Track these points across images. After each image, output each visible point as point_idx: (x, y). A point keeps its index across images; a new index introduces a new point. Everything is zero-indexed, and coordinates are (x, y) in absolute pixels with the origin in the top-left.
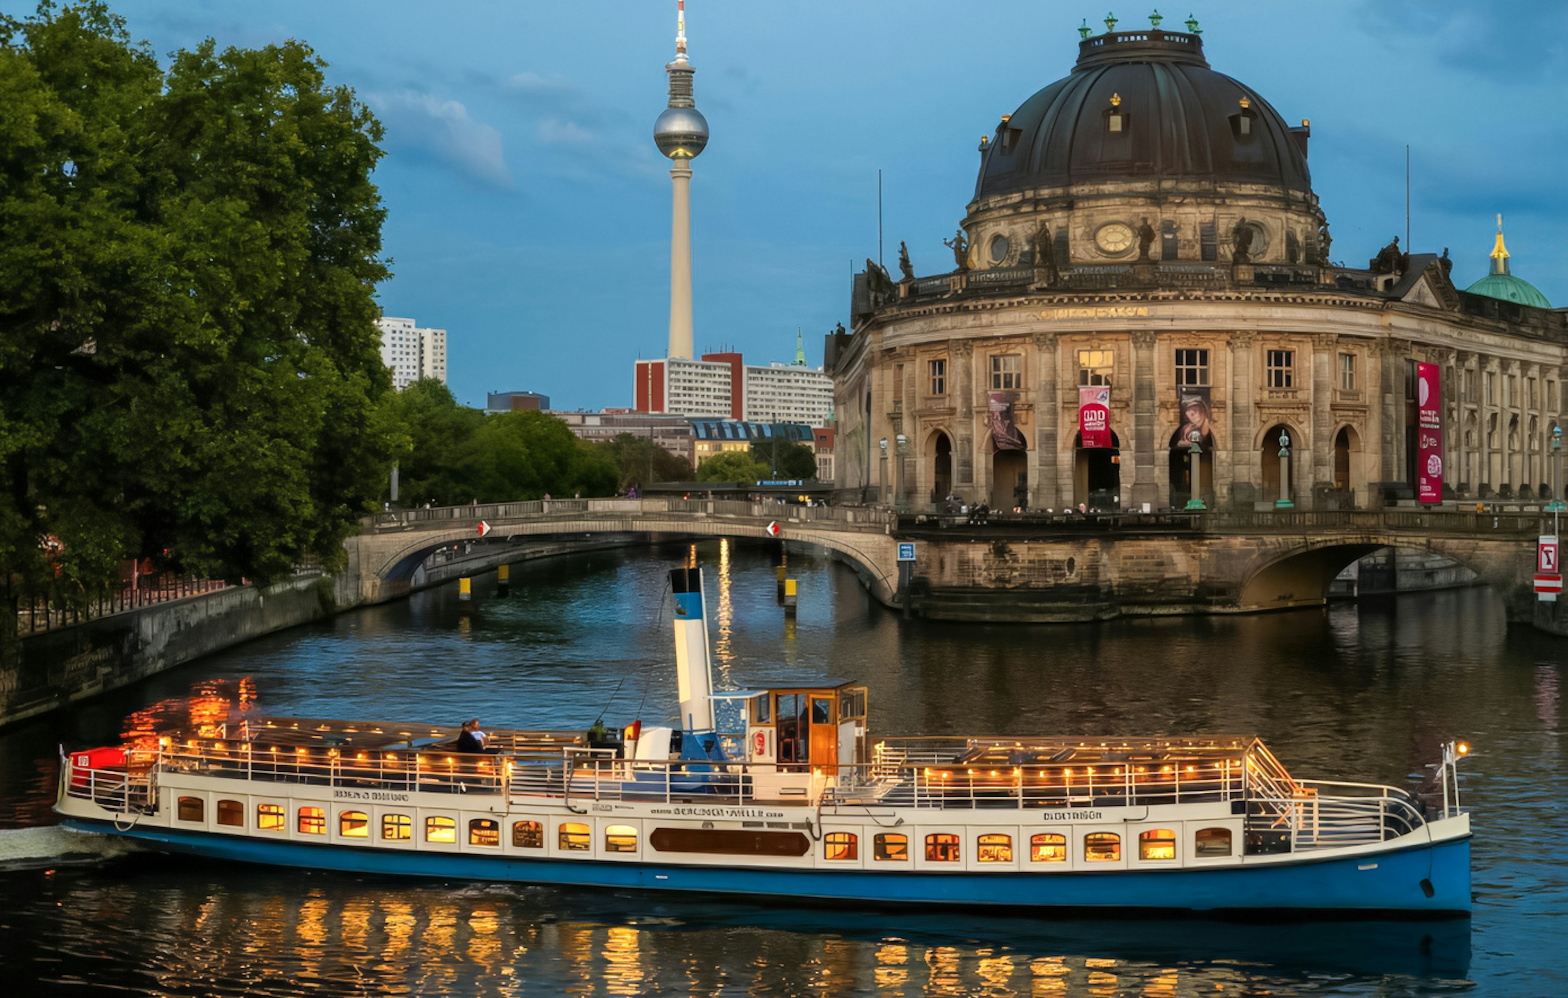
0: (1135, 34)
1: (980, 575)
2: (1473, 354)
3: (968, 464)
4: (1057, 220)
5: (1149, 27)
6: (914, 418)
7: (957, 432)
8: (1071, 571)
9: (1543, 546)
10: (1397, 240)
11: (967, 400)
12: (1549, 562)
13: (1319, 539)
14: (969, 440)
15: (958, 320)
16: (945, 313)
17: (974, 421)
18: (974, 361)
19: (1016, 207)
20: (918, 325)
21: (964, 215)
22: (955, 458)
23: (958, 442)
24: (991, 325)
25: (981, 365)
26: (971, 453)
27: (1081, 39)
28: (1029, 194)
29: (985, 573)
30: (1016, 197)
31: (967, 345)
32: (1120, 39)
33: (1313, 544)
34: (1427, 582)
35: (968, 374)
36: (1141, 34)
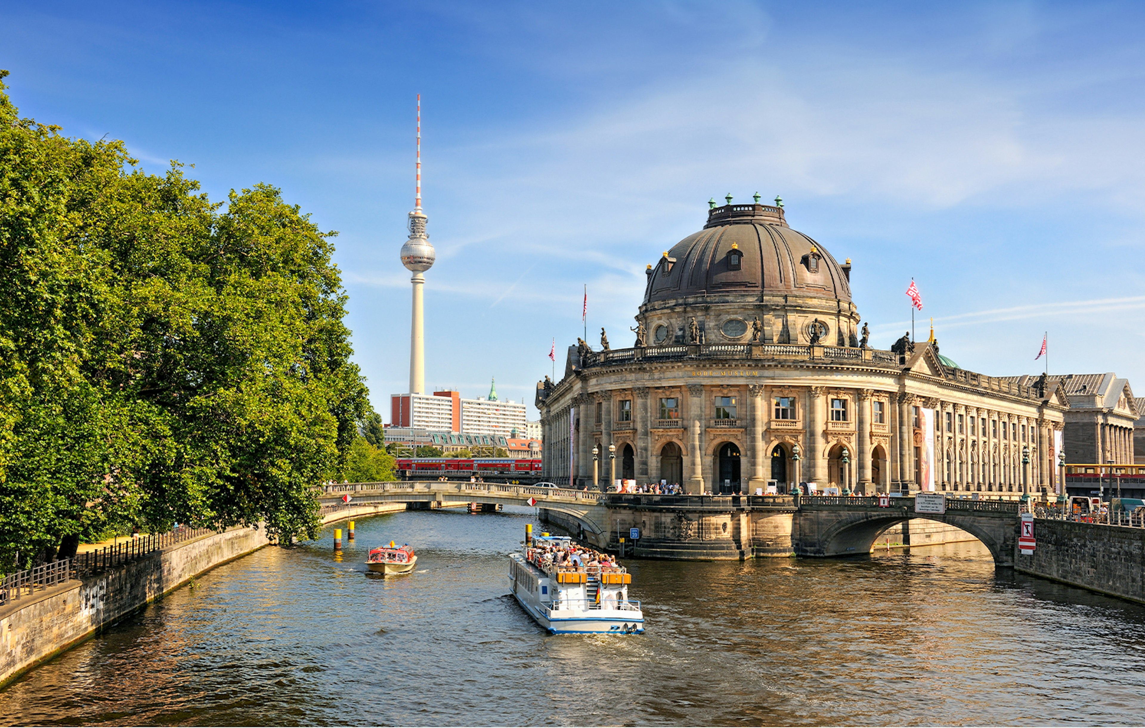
0: (745, 206)
1: (669, 532)
2: (949, 403)
3: (645, 463)
4: (697, 318)
5: (753, 202)
6: (610, 435)
7: (638, 444)
8: (724, 531)
9: (1024, 522)
10: (908, 334)
11: (645, 424)
12: (1028, 532)
13: (875, 513)
14: (646, 449)
15: (640, 375)
16: (631, 371)
17: (649, 438)
18: (649, 401)
19: (672, 308)
20: (613, 378)
21: (638, 312)
22: (637, 460)
23: (639, 450)
24: (659, 379)
25: (653, 404)
26: (647, 457)
27: (709, 208)
28: (681, 301)
29: (672, 531)
30: (672, 302)
31: (645, 391)
32: (735, 209)
33: (871, 517)
34: (927, 541)
35: (645, 409)
36: (748, 206)
